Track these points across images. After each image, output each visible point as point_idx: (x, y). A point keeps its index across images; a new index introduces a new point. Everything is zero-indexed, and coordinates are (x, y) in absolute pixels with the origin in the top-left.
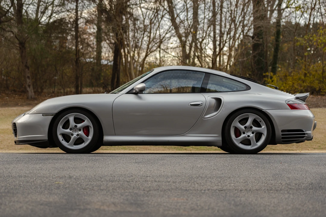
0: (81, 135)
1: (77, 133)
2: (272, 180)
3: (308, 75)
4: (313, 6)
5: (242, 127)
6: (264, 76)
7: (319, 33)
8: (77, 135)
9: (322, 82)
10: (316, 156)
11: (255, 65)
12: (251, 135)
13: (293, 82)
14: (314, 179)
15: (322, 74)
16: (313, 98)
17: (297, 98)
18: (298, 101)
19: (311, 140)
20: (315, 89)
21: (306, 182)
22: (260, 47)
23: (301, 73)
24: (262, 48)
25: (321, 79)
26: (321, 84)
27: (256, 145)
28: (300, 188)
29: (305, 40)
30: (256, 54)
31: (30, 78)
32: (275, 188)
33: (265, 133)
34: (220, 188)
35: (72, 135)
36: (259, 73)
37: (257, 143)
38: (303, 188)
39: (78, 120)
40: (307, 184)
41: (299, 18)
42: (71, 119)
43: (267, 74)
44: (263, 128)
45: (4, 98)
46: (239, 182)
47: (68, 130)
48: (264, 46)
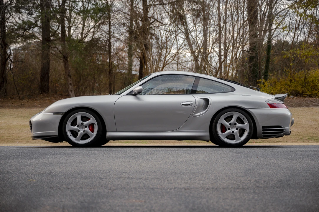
0: (87, 132)
1: (83, 130)
2: (242, 177)
3: (293, 81)
4: (297, 26)
5: (228, 124)
6: (258, 83)
7: (302, 47)
8: (83, 132)
9: (305, 86)
10: (292, 149)
11: (251, 73)
12: (236, 131)
13: (281, 86)
14: (284, 175)
15: (305, 80)
16: (296, 99)
17: (276, 98)
18: (277, 101)
19: (289, 135)
20: (298, 93)
21: (275, 179)
22: (255, 59)
23: (287, 79)
24: (256, 60)
25: (304, 85)
26: (304, 88)
27: (240, 140)
28: (268, 186)
29: (291, 53)
30: (252, 65)
31: (72, 84)
32: (243, 186)
33: (248, 129)
34: (187, 187)
35: (79, 131)
36: (254, 80)
37: (240, 137)
38: (271, 187)
39: (84, 119)
40: (276, 181)
41: (286, 36)
42: (79, 118)
43: (260, 80)
44: (246, 125)
45: (52, 100)
46: (209, 179)
47: (76, 127)
48: (257, 59)
